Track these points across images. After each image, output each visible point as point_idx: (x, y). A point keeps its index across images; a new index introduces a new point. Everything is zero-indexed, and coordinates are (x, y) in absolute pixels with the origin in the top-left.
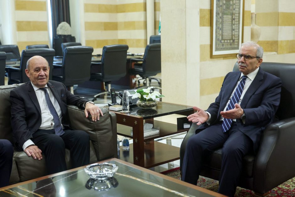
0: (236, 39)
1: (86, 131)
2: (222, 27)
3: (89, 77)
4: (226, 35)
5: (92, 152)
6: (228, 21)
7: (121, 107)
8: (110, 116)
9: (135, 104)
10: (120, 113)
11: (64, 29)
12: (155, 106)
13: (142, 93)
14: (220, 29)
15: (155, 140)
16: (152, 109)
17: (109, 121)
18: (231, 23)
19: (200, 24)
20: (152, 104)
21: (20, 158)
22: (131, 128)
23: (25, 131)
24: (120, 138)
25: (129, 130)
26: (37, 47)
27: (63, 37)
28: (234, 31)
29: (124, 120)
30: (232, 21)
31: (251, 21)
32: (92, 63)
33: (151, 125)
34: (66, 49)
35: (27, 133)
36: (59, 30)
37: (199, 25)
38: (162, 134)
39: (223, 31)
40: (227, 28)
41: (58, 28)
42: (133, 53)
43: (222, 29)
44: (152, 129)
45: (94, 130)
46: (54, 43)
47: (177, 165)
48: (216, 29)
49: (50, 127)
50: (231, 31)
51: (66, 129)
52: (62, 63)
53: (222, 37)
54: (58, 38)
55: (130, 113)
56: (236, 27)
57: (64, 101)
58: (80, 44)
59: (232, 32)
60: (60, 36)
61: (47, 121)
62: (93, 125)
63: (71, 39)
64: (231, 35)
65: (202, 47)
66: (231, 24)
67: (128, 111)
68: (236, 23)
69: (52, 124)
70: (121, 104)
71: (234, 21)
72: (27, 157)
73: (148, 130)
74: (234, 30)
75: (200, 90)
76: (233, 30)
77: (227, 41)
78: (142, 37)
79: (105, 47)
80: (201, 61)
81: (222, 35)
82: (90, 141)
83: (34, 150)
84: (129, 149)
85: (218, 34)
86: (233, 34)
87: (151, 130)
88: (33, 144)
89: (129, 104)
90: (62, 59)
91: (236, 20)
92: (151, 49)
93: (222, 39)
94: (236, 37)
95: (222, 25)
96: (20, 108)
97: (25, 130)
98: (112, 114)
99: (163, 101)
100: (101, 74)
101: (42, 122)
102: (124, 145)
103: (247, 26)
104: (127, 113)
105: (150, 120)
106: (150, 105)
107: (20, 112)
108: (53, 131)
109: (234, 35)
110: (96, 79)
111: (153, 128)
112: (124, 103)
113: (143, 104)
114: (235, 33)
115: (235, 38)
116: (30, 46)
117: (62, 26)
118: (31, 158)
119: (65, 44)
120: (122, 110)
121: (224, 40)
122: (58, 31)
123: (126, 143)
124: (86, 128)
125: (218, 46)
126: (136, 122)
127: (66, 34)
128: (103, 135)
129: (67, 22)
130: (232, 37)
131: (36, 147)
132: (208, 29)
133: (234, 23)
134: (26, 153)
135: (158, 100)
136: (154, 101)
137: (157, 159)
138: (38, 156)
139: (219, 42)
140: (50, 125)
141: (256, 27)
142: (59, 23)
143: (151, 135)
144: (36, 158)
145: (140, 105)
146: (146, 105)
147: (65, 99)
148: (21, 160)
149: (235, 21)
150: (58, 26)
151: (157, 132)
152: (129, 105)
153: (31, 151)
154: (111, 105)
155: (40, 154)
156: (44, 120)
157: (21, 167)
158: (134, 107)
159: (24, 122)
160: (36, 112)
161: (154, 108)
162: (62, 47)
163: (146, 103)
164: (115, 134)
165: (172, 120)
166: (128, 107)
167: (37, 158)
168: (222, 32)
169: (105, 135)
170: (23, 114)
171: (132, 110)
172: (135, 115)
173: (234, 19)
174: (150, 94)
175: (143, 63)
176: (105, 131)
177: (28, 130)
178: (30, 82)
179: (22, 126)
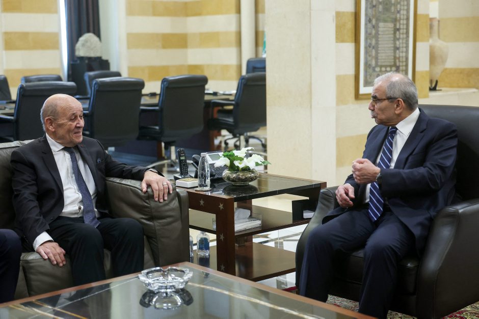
0: (402, 66)
2: (377, 43)
3: (137, 134)
4: (384, 57)
5: (147, 256)
6: (387, 32)
7: (196, 182)
8: (178, 195)
9: (220, 177)
10: (194, 192)
11: (88, 46)
12: (255, 179)
13: (232, 158)
14: (373, 48)
15: (256, 240)
16: (249, 185)
17: (175, 203)
18: (392, 36)
19: (336, 38)
20: (249, 176)
21: (30, 261)
22: (214, 216)
23: (37, 218)
24: (195, 236)
25: (209, 219)
26: (40, 80)
27: (87, 61)
28: (398, 51)
29: (202, 202)
30: (395, 33)
31: (431, 33)
32: (142, 108)
33: (248, 212)
34: (95, 84)
35: (40, 222)
36: (80, 48)
37: (335, 42)
38: (266, 228)
39: (379, 52)
40: (386, 45)
41: (79, 45)
42: (215, 91)
43: (376, 47)
44: (248, 218)
45: (151, 219)
46: (70, 72)
47: (292, 284)
48: (366, 48)
49: (77, 213)
50: (392, 51)
51: (102, 216)
52: (89, 108)
53: (377, 62)
54: (78, 62)
55: (211, 191)
56: (403, 43)
57: (100, 170)
58: (118, 74)
59: (395, 52)
60: (82, 58)
61: (72, 203)
62: (148, 209)
63: (102, 64)
64: (393, 57)
65: (340, 79)
66: (392, 39)
67: (208, 188)
68: (401, 36)
69: (80, 208)
70: (196, 177)
71: (398, 32)
72: (42, 260)
73: (242, 221)
74: (398, 49)
75: (337, 156)
76: (396, 49)
77: (386, 68)
78: (233, 61)
79: (165, 79)
80: (337, 104)
81: (377, 58)
82: (145, 237)
83: (53, 249)
84: (209, 255)
85: (370, 56)
86: (397, 56)
87: (248, 220)
88: (51, 239)
89: (210, 177)
90: (88, 102)
91: (401, 31)
92: (250, 83)
93: (377, 65)
94: (403, 62)
95: (377, 40)
96: (29, 179)
97: (37, 216)
98: (182, 192)
99: (269, 171)
100: (157, 128)
101: (65, 204)
102: (200, 248)
103: (422, 41)
104: (206, 190)
105: (245, 203)
106: (246, 178)
107: (29, 187)
108: (81, 220)
109: (399, 58)
110: (148, 138)
111: (251, 216)
112: (202, 175)
113: (234, 175)
114: (401, 55)
115: (401, 64)
116: (29, 77)
117: (86, 41)
118: (48, 262)
119: (92, 73)
120: (197, 187)
121: (381, 67)
122: (79, 49)
123: (204, 244)
124: (138, 216)
125: (370, 78)
126: (221, 206)
127: (92, 54)
128: (166, 227)
129: (94, 33)
130: (395, 62)
131: (55, 244)
132: (350, 47)
133: (398, 37)
134: (39, 253)
135: (260, 169)
136: (253, 172)
137: (257, 271)
138: (59, 260)
139: (370, 70)
140: (77, 210)
141: (439, 43)
142: (80, 35)
143: (247, 228)
144: (55, 263)
145: (229, 178)
146: (239, 178)
147: (103, 167)
148: (31, 265)
149: (400, 33)
150: (77, 40)
151: (258, 223)
152: (209, 178)
153: (48, 250)
154: (178, 179)
155: (62, 256)
156: (67, 201)
157: (32, 277)
158: (218, 183)
159: (36, 203)
160: (55, 188)
161: (253, 184)
162: (86, 78)
163: (239, 175)
164: (187, 226)
165: (283, 205)
166: (208, 181)
167: (58, 264)
168: (377, 53)
169: (170, 227)
170: (34, 189)
171: (215, 187)
172: (220, 194)
173: (398, 30)
174: (245, 159)
175: (234, 108)
176: (169, 220)
177: (42, 217)
178: (45, 137)
179: (32, 210)
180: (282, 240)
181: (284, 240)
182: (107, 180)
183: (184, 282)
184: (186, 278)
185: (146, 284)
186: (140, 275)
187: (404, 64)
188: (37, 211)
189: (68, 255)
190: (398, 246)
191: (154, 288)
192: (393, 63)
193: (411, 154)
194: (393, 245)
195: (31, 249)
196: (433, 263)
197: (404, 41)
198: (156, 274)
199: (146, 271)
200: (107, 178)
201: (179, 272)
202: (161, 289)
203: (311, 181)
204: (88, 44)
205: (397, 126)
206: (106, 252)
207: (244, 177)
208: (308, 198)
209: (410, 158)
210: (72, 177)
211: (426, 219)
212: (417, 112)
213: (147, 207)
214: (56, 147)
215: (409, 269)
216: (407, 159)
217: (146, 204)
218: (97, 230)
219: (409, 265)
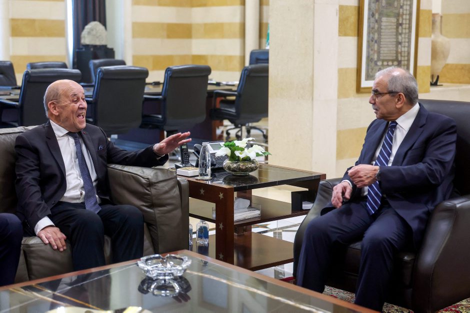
0: (404, 60)
1: (139, 208)
2: (380, 38)
3: (139, 122)
4: (386, 52)
5: (147, 243)
6: (389, 27)
7: (197, 171)
8: (178, 183)
9: (221, 166)
10: (195, 181)
11: (93, 34)
12: (255, 170)
13: (233, 148)
14: (376, 42)
15: (255, 230)
16: (249, 175)
17: (176, 191)
18: (395, 30)
19: (339, 31)
20: (250, 166)
21: (31, 246)
22: (214, 205)
23: (39, 202)
24: (195, 224)
25: (208, 208)
26: (46, 67)
27: (92, 49)
28: (400, 46)
29: (202, 191)
30: (397, 28)
31: (433, 28)
32: (145, 96)
33: (248, 202)
34: (100, 71)
35: (41, 208)
36: (86, 36)
37: (337, 34)
38: (265, 218)
39: (381, 46)
40: (388, 40)
41: (84, 33)
42: (218, 81)
43: (378, 42)
44: (247, 208)
45: (152, 206)
46: (76, 60)
47: (289, 273)
48: (368, 42)
49: (79, 199)
50: (395, 46)
51: (103, 202)
52: (93, 95)
53: (379, 56)
54: (84, 50)
55: (212, 180)
56: (405, 38)
58: (123, 63)
59: (397, 47)
60: (87, 46)
61: (74, 188)
62: (149, 197)
63: (107, 52)
64: (395, 52)
65: (342, 72)
66: (395, 34)
67: (208, 177)
68: (404, 31)
69: (81, 194)
70: (197, 166)
71: (400, 27)
72: (43, 245)
73: (241, 210)
74: (400, 43)
75: (337, 149)
76: (399, 43)
77: (388, 62)
78: (237, 52)
79: (168, 68)
80: (339, 97)
81: (379, 53)
82: (145, 224)
83: (54, 234)
84: (208, 244)
85: (372, 50)
86: (399, 50)
87: (247, 210)
88: (52, 224)
89: (211, 166)
90: (92, 89)
91: (404, 26)
92: (252, 74)
93: (379, 59)
94: (404, 56)
95: (380, 34)
96: (32, 164)
97: (39, 200)
98: (183, 181)
99: (270, 162)
100: (160, 116)
101: (67, 189)
102: (200, 237)
103: (424, 36)
104: (207, 179)
105: (245, 192)
106: (247, 168)
107: (31, 172)
108: (82, 205)
109: (401, 53)
110: (150, 126)
111: (250, 206)
112: (203, 164)
113: (235, 165)
114: (403, 49)
115: (403, 59)
116: (34, 63)
117: (92, 30)
118: (48, 246)
119: (97, 61)
120: (198, 176)
121: (383, 61)
122: (84, 37)
123: (203, 232)
124: (139, 203)
125: (371, 72)
126: (221, 196)
127: (98, 43)
128: (166, 215)
129: (100, 21)
130: (397, 57)
131: (56, 229)
132: (352, 41)
133: (400, 31)
134: (40, 237)
135: (261, 160)
136: (253, 162)
137: (255, 260)
138: (60, 245)
139: (373, 64)
140: (78, 195)
141: (441, 39)
142: (86, 23)
143: (247, 218)
144: (56, 247)
145: (229, 168)
146: (240, 168)
148: (32, 249)
149: (402, 28)
150: (83, 28)
151: (257, 213)
152: (210, 168)
153: (50, 235)
154: (180, 167)
155: (63, 241)
157: (33, 261)
158: (218, 172)
159: (37, 188)
160: (57, 172)
161: (254, 174)
162: (91, 66)
163: (240, 165)
164: (187, 215)
165: (282, 195)
166: (209, 170)
167: (58, 249)
168: (379, 47)
169: (169, 215)
170: (36, 174)
171: (215, 176)
172: (220, 183)
173: (401, 24)
174: (246, 149)
175: (236, 98)
176: (169, 208)
177: (43, 202)
178: (49, 123)
179: (34, 195)
180: (281, 231)
181: (283, 231)
182: (108, 167)
183: (183, 269)
184: (184, 266)
185: (145, 271)
186: (139, 262)
187: (406, 58)
188: (39, 195)
189: (69, 240)
190: (394, 238)
191: (153, 274)
192: (395, 58)
193: (410, 148)
194: (391, 238)
195: (33, 234)
196: (430, 257)
197: (407, 36)
198: (154, 261)
199: (145, 258)
200: (108, 165)
201: (178, 260)
202: (159, 276)
203: (311, 173)
204: (94, 32)
205: (397, 121)
206: (106, 237)
207: (244, 167)
208: (307, 190)
209: (410, 152)
210: (75, 162)
211: (424, 213)
212: (416, 107)
213: (148, 194)
214: (59, 132)
215: (406, 262)
216: (406, 153)
217: (147, 192)
218: (98, 216)
219: (406, 258)
